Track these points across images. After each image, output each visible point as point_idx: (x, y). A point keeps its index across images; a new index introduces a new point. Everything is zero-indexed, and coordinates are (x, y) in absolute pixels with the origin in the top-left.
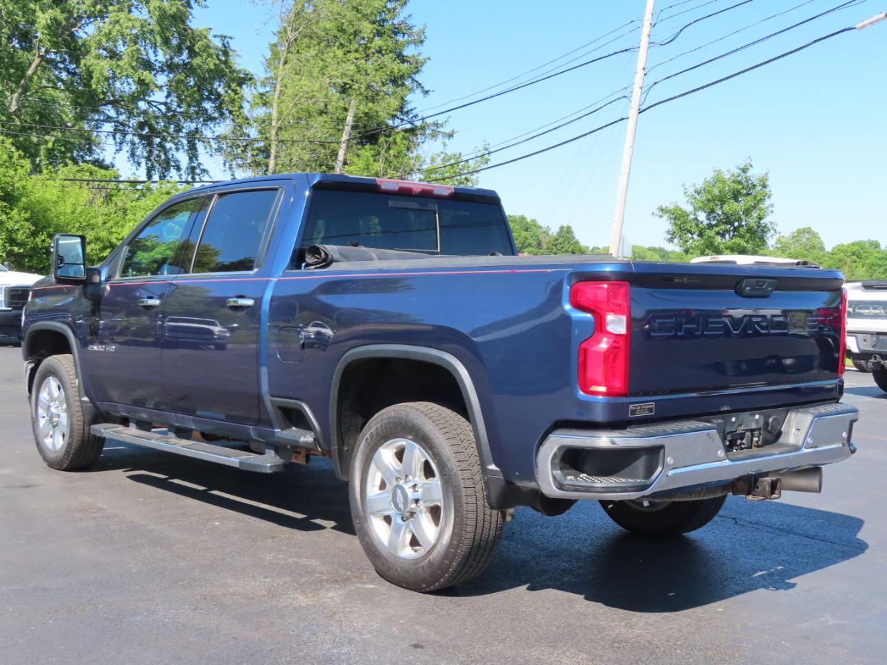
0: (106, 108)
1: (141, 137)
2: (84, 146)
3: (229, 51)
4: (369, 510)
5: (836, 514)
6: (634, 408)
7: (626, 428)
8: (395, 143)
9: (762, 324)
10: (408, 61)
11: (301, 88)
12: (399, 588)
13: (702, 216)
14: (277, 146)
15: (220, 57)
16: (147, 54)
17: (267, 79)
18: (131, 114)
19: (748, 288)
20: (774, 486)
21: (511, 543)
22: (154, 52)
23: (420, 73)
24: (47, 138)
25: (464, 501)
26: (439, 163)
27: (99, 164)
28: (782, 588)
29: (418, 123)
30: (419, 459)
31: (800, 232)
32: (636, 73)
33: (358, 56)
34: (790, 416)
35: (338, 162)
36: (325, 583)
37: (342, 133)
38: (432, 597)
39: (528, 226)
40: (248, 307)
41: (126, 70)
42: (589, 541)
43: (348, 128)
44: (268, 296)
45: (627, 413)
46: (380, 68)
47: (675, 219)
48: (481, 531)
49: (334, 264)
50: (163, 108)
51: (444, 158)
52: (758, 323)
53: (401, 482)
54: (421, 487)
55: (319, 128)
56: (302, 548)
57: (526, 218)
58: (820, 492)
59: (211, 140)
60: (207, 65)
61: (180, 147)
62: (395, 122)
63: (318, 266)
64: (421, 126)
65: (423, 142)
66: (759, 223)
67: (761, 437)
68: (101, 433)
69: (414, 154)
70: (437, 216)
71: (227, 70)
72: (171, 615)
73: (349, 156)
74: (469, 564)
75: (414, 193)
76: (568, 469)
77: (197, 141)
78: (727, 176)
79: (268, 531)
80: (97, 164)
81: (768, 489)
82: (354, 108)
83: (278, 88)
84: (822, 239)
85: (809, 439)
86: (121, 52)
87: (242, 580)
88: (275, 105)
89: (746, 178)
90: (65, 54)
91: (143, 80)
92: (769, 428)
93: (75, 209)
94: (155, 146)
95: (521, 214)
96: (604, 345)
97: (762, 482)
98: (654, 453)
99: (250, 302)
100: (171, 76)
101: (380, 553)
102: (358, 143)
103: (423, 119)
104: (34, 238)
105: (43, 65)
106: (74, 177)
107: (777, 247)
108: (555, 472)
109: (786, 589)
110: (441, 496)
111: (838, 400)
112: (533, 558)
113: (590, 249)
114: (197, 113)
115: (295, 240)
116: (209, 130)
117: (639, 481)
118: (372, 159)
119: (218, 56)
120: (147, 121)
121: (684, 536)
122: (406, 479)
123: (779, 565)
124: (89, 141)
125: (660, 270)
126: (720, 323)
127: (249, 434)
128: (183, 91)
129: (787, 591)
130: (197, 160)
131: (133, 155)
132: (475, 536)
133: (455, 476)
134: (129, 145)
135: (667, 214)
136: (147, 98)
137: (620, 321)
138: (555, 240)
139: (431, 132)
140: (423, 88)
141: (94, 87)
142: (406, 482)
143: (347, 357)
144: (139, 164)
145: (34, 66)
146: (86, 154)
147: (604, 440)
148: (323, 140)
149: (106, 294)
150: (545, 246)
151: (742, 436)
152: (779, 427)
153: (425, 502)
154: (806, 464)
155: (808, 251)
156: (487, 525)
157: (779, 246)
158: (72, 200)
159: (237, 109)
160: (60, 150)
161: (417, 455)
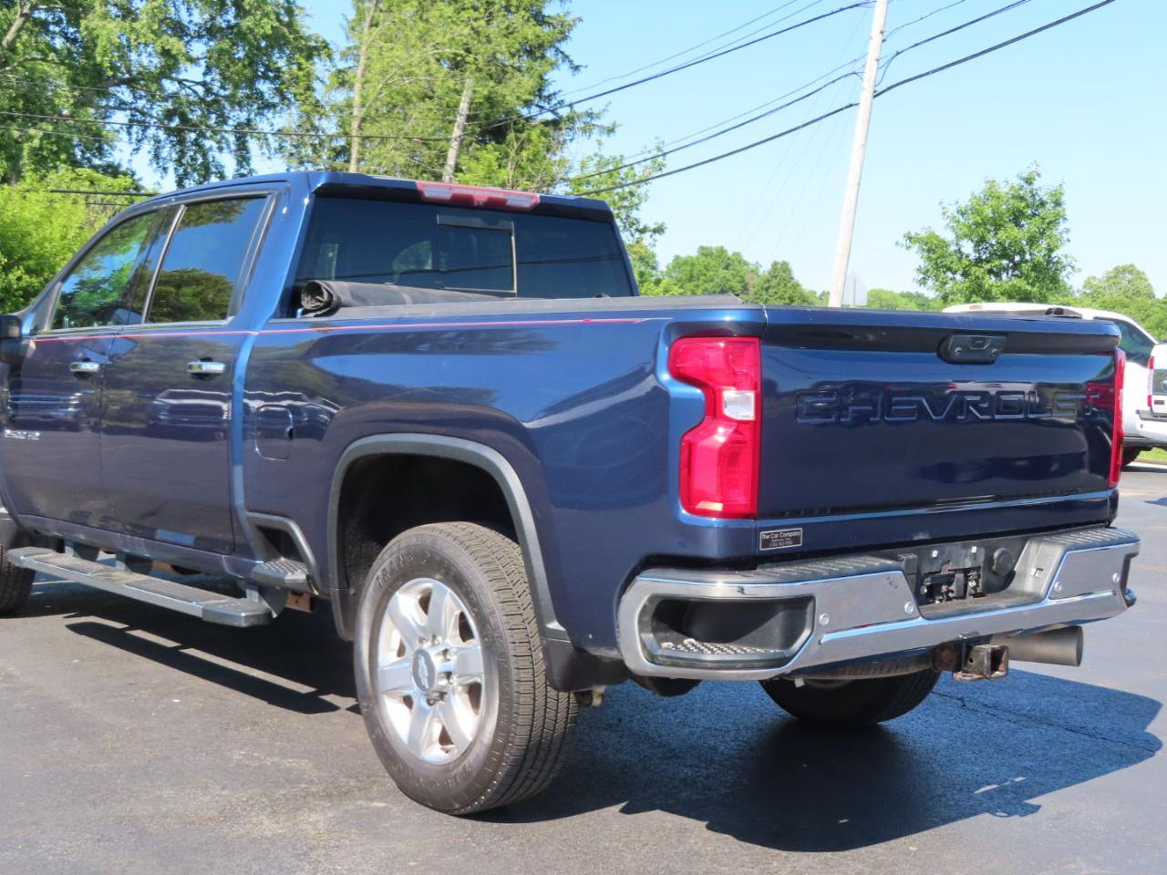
0: (118, 89)
1: (169, 131)
2: (93, 144)
3: (295, 8)
4: (381, 687)
5: (1118, 692)
6: (768, 537)
7: (754, 568)
8: (530, 141)
9: (981, 405)
10: (549, 24)
11: (393, 61)
12: (422, 807)
13: (968, 247)
14: (360, 144)
15: (281, 17)
16: (177, 11)
17: (349, 48)
18: (152, 98)
19: (958, 349)
20: (996, 659)
21: (614, 735)
22: (188, 9)
23: (569, 41)
24: (32, 131)
25: (514, 677)
26: (592, 169)
27: (113, 171)
28: (1016, 813)
29: (564, 112)
30: (452, 611)
31: (1120, 272)
32: (871, 38)
33: (476, 14)
34: (1029, 548)
35: (447, 167)
36: (310, 799)
37: (453, 126)
38: (469, 823)
39: (729, 261)
40: (216, 375)
41: (145, 35)
42: (732, 734)
43: (460, 120)
44: (244, 358)
45: (756, 544)
46: (509, 32)
47: (929, 251)
48: (541, 724)
49: (342, 310)
50: (200, 90)
51: (599, 162)
52: (975, 404)
53: (426, 646)
54: (455, 653)
55: (421, 119)
56: (294, 741)
57: (726, 251)
58: (1079, 662)
59: (269, 136)
60: (262, 28)
61: (224, 145)
62: (532, 111)
63: (319, 313)
64: (568, 117)
65: (571, 140)
66: (1050, 256)
67: (980, 580)
68: (21, 561)
69: (556, 158)
70: (513, 238)
71: (292, 36)
72: (59, 850)
73: (464, 159)
74: (523, 774)
75: (476, 204)
76: (666, 630)
77: (248, 138)
78: (1004, 189)
79: (249, 713)
80: (110, 170)
81: (987, 662)
82: (470, 90)
83: (363, 60)
84: (1150, 282)
85: (1056, 585)
86: (138, 9)
87: (187, 792)
88: (358, 86)
89: (1031, 192)
90: (62, 12)
91: (169, 51)
92: (994, 567)
93: (66, 234)
94: (189, 144)
95: (719, 245)
96: (721, 436)
97: (978, 652)
98: (798, 607)
99: (217, 367)
100: (212, 43)
101: (395, 753)
102: (478, 142)
103: (571, 105)
104: (6, 275)
105: (28, 28)
106: (68, 187)
107: (1085, 293)
108: (645, 636)
109: (1021, 816)
110: (482, 669)
111: (1110, 523)
112: (640, 760)
113: (818, 295)
114: (248, 97)
115: (286, 273)
116: (266, 122)
117: (774, 651)
118: (495, 165)
119: (278, 15)
120: (178, 108)
121: (881, 726)
122: (433, 641)
123: (1018, 776)
124: (98, 136)
125: (811, 320)
126: (911, 403)
127: (221, 567)
128: (228, 66)
129: (1023, 818)
130: (248, 164)
131: (157, 156)
132: (531, 731)
133: (501, 637)
134: (152, 142)
135: (918, 245)
136: (174, 75)
137: (745, 401)
138: (765, 283)
139: (583, 125)
140: (571, 62)
141: (99, 59)
142: (434, 645)
143: (351, 451)
144: (165, 169)
145: (14, 29)
146: (94, 155)
147: (721, 587)
148: (426, 136)
149: (29, 354)
150: (752, 290)
151: (949, 580)
152: (1010, 566)
153: (460, 677)
154: (1058, 622)
155: (1131, 298)
156: (551, 714)
157: (1088, 291)
158: (61, 221)
159: (302, 91)
160: (51, 150)
161: (449, 604)
